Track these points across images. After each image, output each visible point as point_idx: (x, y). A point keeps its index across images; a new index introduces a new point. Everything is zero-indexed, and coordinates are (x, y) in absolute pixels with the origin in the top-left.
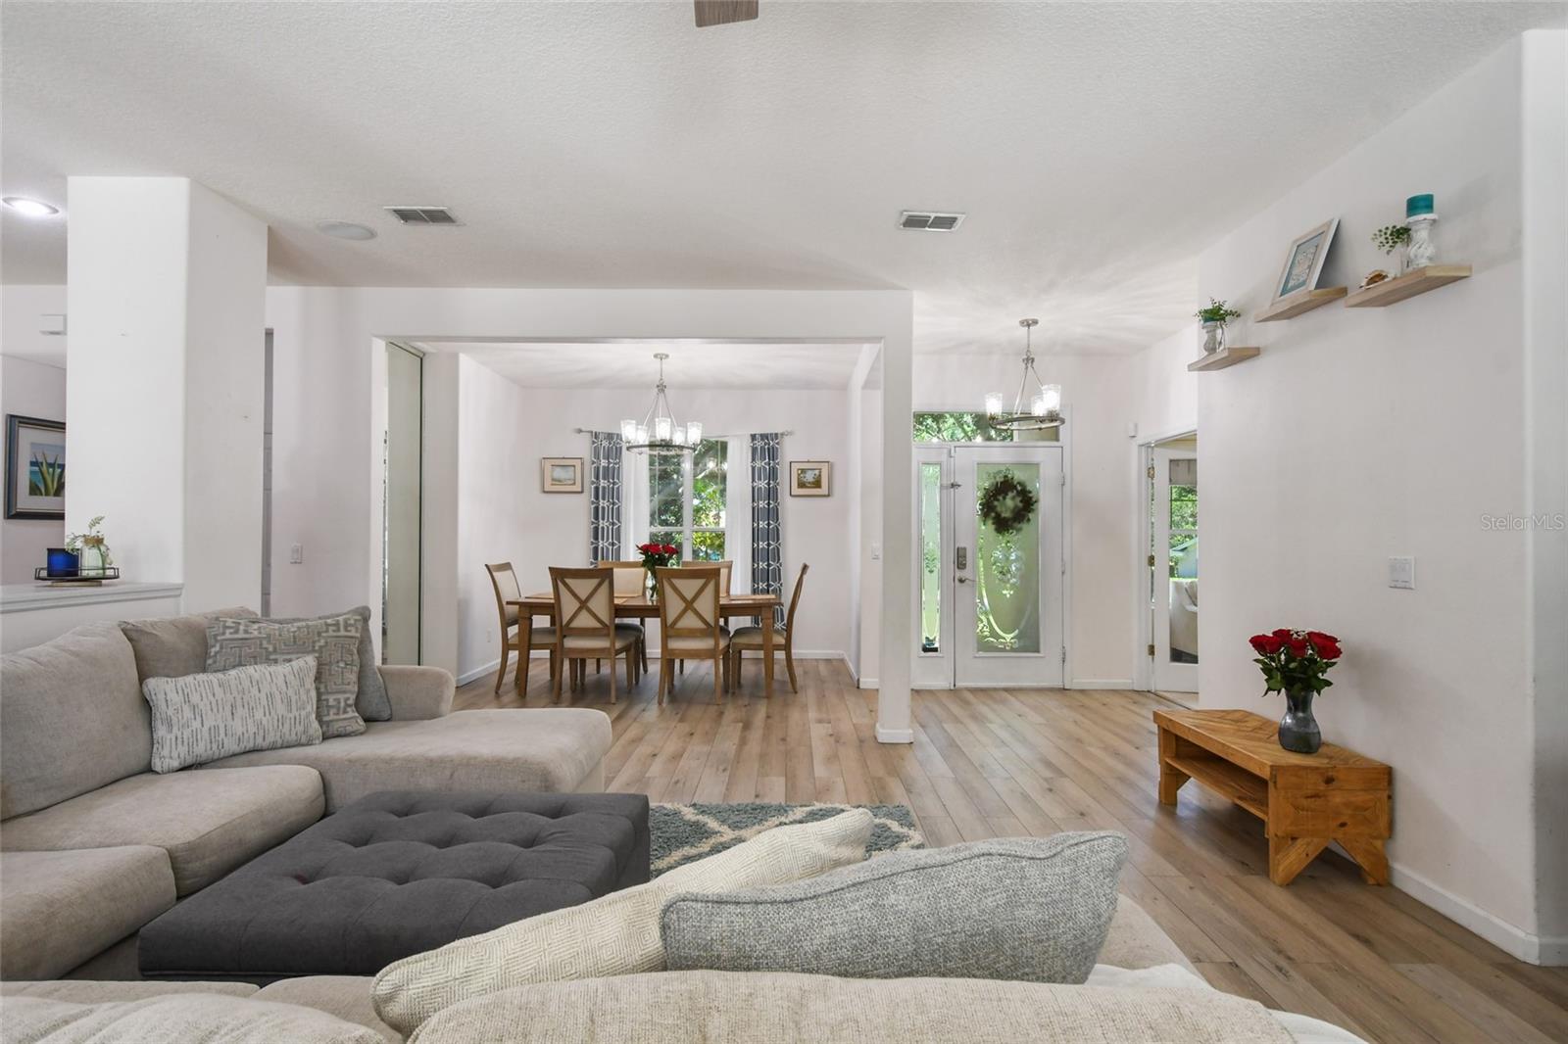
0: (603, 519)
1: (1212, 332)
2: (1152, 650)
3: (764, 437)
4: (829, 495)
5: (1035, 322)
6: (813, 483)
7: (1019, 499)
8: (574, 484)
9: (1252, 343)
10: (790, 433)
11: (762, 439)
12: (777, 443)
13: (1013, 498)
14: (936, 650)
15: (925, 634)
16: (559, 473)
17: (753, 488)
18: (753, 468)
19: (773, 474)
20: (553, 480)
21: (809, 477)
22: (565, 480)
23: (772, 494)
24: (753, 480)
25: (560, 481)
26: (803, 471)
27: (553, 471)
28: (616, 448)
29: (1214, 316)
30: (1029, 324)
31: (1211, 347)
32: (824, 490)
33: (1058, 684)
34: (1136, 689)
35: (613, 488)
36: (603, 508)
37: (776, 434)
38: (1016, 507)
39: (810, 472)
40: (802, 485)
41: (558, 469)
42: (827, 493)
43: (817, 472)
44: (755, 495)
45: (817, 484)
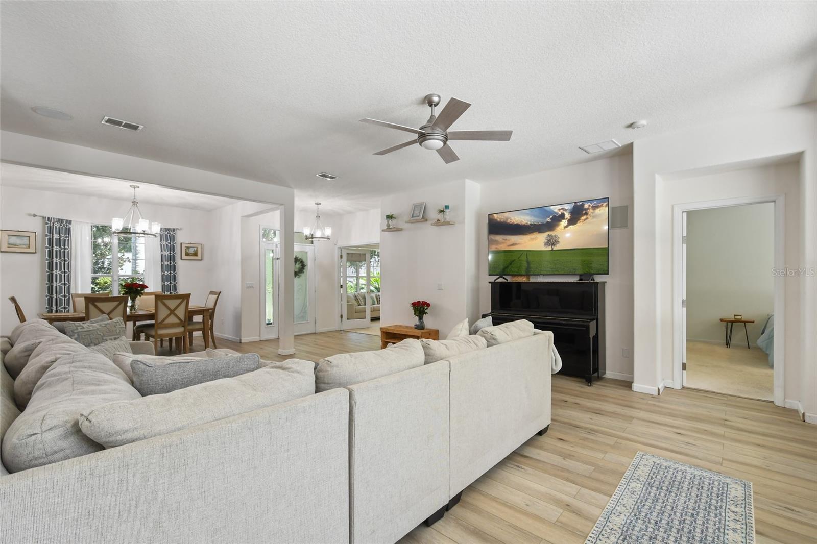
0: (56, 269)
1: (388, 221)
2: (341, 316)
3: (167, 230)
4: (202, 260)
5: (320, 204)
6: (193, 254)
7: (300, 264)
8: (29, 247)
9: (400, 227)
10: (181, 229)
11: (166, 231)
12: (175, 234)
13: (298, 264)
14: (271, 324)
15: (267, 318)
16: (13, 240)
17: (162, 255)
18: (161, 245)
19: (172, 249)
20: (9, 244)
21: (191, 251)
22: (21, 245)
23: (172, 258)
24: (162, 251)
25: (15, 245)
26: (188, 248)
27: (9, 239)
28: (66, 228)
29: (390, 217)
30: (318, 204)
31: (388, 225)
32: (199, 257)
33: (314, 332)
34: (337, 330)
35: (64, 252)
36: (56, 263)
37: (174, 229)
38: (299, 268)
39: (191, 248)
40: (187, 254)
41: (14, 238)
42: (201, 259)
43: (195, 249)
44: (162, 258)
45: (196, 254)
